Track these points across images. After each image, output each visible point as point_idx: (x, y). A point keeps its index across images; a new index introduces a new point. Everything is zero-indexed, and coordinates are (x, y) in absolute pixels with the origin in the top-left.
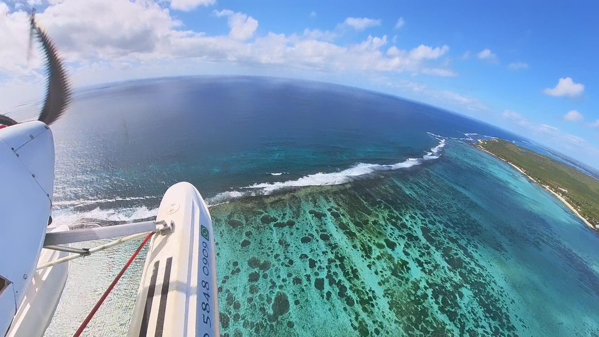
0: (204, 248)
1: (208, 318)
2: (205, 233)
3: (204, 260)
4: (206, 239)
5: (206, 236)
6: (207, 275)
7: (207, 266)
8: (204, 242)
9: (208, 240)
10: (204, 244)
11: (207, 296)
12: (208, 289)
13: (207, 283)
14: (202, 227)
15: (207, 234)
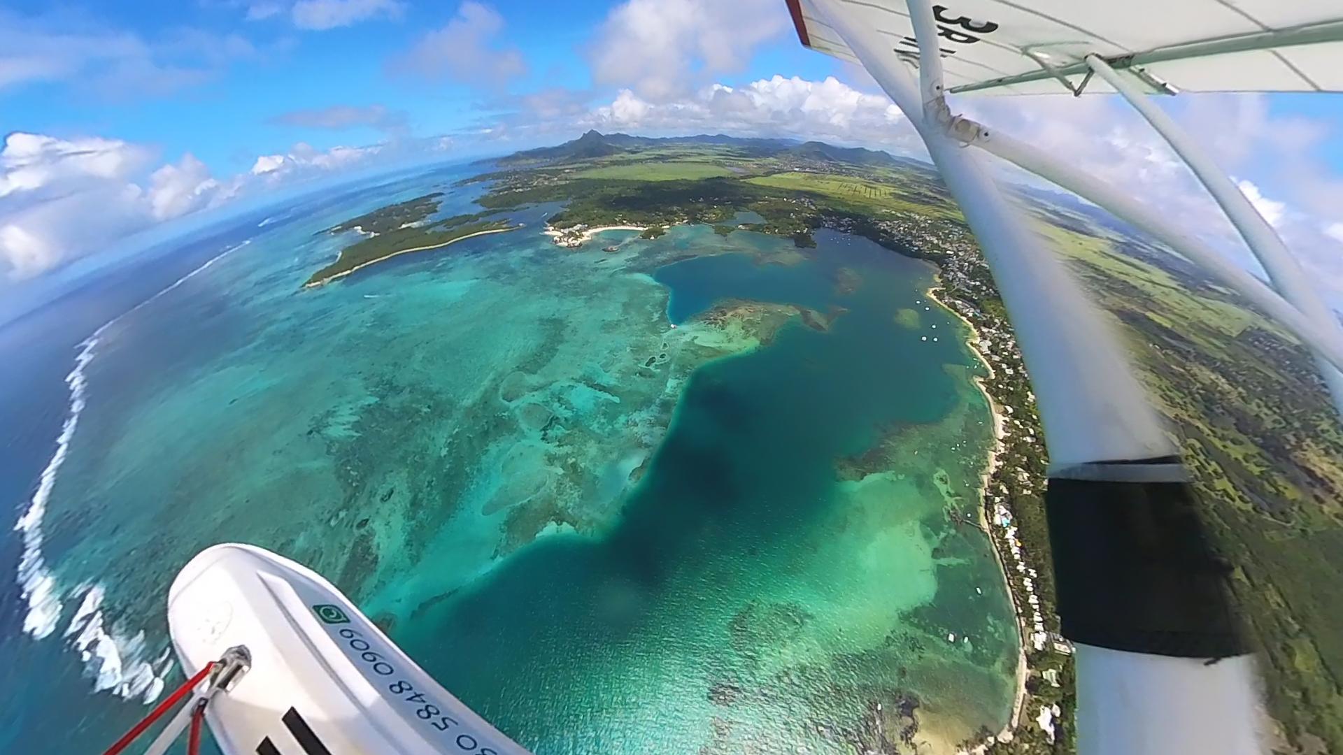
0: (351, 639)
1: (444, 720)
2: (333, 614)
3: (366, 656)
4: (343, 621)
5: (338, 616)
6: (392, 671)
7: (379, 660)
8: (342, 631)
9: (348, 621)
10: (345, 633)
11: (417, 698)
12: (411, 689)
13: (400, 683)
14: (317, 609)
15: (338, 614)
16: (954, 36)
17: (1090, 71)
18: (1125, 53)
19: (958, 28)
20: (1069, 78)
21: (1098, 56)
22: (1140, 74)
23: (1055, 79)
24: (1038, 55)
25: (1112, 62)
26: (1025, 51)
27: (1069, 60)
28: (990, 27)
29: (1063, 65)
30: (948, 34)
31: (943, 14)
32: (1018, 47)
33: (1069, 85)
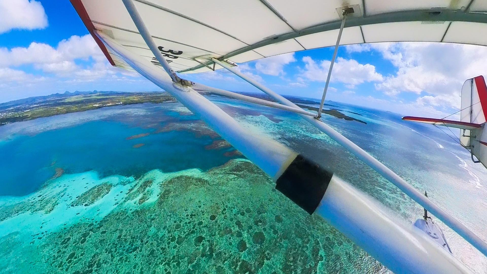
16: (169, 56)
17: (214, 63)
18: (220, 56)
19: (169, 53)
20: (209, 66)
21: (214, 58)
22: (226, 61)
23: (205, 67)
24: (198, 60)
25: (218, 59)
26: (194, 59)
27: (207, 60)
28: (180, 53)
29: (206, 62)
30: (168, 55)
31: (163, 49)
32: (191, 58)
33: (210, 68)
